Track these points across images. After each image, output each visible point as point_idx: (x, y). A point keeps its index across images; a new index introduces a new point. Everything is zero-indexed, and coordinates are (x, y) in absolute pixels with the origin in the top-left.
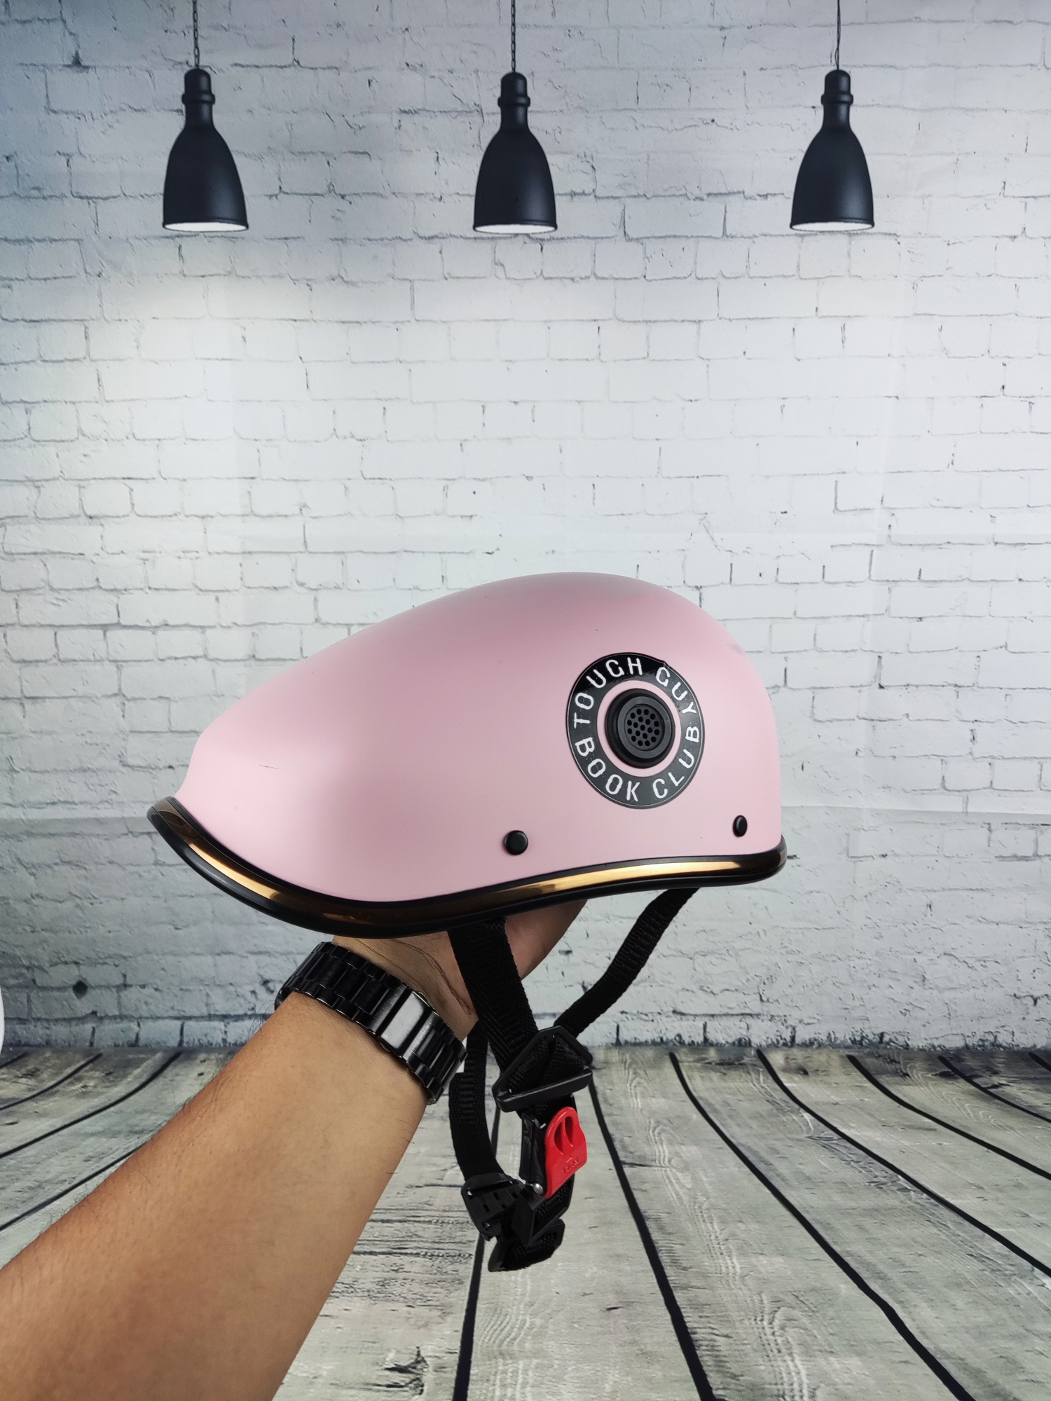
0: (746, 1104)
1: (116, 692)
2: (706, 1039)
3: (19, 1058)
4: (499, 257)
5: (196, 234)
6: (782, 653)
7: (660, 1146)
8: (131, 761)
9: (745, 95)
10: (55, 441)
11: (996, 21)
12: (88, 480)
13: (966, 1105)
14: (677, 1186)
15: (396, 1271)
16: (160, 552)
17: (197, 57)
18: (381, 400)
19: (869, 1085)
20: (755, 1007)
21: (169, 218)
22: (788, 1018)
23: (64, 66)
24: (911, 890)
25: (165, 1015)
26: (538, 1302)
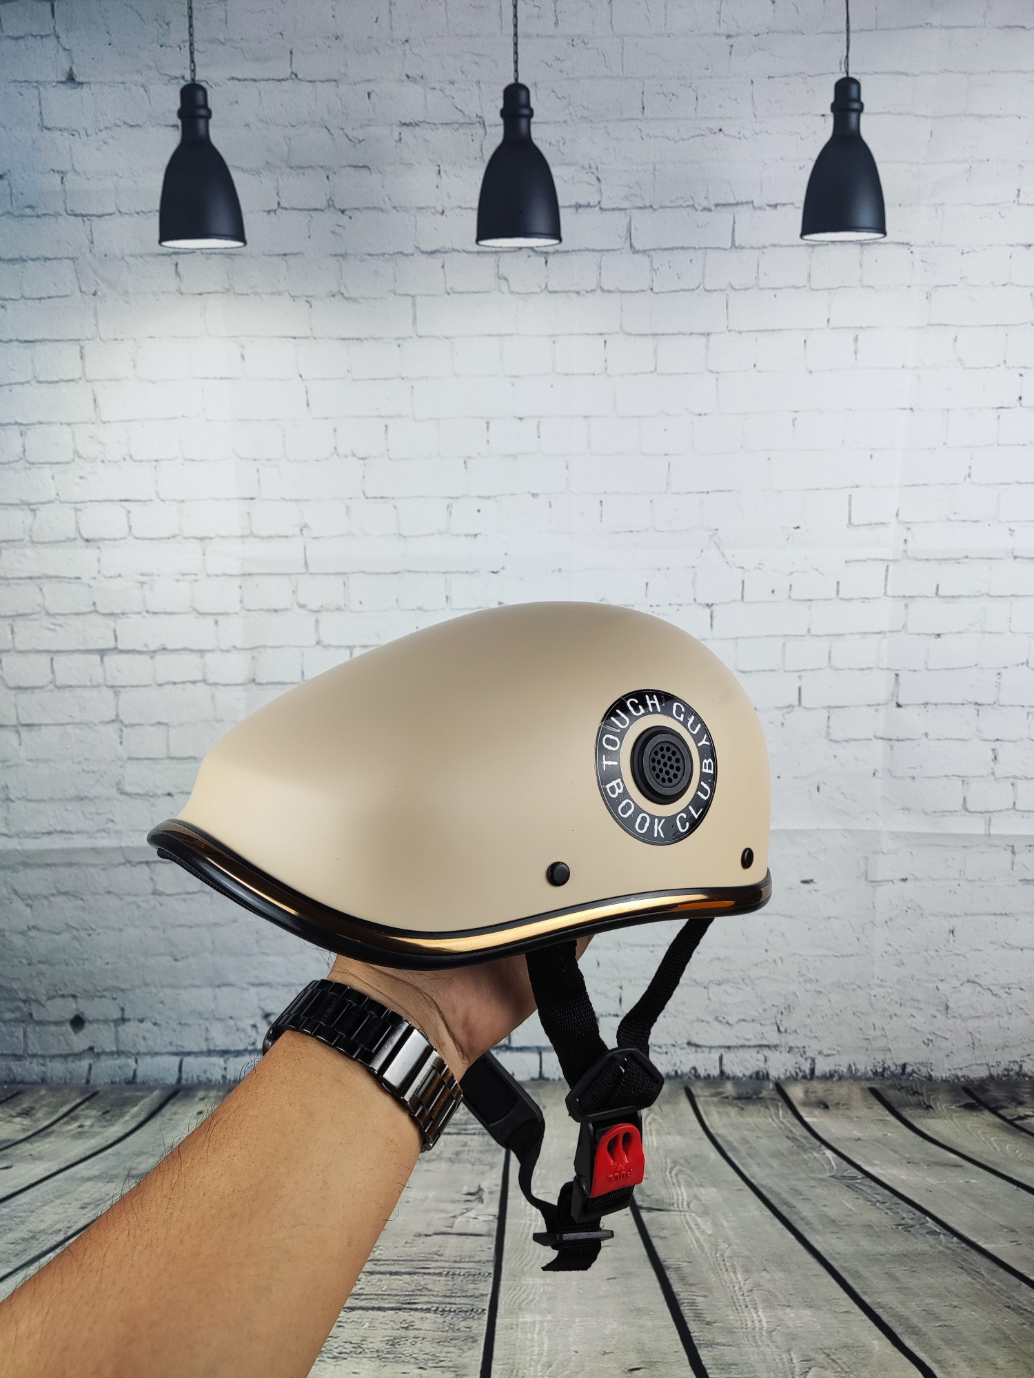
0: (764, 1141)
1: (114, 717)
2: (722, 1072)
3: (13, 1096)
4: (504, 271)
5: (193, 251)
6: (795, 671)
7: (678, 1188)
8: (128, 789)
9: (753, 105)
10: (50, 463)
11: (1009, 27)
12: (85, 502)
13: (992, 1139)
14: (697, 1232)
15: (407, 1328)
16: (158, 576)
17: (193, 71)
18: (382, 417)
19: (891, 1118)
20: (773, 1038)
21: (166, 234)
22: (807, 1049)
23: (58, 82)
24: (933, 915)
25: (164, 1050)
26: (556, 1362)
